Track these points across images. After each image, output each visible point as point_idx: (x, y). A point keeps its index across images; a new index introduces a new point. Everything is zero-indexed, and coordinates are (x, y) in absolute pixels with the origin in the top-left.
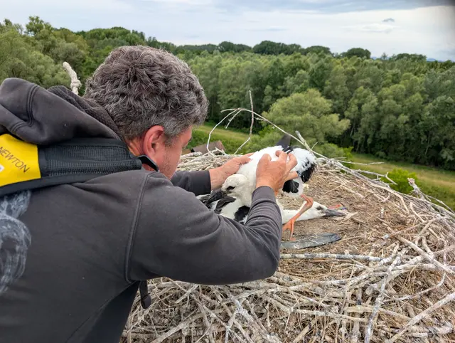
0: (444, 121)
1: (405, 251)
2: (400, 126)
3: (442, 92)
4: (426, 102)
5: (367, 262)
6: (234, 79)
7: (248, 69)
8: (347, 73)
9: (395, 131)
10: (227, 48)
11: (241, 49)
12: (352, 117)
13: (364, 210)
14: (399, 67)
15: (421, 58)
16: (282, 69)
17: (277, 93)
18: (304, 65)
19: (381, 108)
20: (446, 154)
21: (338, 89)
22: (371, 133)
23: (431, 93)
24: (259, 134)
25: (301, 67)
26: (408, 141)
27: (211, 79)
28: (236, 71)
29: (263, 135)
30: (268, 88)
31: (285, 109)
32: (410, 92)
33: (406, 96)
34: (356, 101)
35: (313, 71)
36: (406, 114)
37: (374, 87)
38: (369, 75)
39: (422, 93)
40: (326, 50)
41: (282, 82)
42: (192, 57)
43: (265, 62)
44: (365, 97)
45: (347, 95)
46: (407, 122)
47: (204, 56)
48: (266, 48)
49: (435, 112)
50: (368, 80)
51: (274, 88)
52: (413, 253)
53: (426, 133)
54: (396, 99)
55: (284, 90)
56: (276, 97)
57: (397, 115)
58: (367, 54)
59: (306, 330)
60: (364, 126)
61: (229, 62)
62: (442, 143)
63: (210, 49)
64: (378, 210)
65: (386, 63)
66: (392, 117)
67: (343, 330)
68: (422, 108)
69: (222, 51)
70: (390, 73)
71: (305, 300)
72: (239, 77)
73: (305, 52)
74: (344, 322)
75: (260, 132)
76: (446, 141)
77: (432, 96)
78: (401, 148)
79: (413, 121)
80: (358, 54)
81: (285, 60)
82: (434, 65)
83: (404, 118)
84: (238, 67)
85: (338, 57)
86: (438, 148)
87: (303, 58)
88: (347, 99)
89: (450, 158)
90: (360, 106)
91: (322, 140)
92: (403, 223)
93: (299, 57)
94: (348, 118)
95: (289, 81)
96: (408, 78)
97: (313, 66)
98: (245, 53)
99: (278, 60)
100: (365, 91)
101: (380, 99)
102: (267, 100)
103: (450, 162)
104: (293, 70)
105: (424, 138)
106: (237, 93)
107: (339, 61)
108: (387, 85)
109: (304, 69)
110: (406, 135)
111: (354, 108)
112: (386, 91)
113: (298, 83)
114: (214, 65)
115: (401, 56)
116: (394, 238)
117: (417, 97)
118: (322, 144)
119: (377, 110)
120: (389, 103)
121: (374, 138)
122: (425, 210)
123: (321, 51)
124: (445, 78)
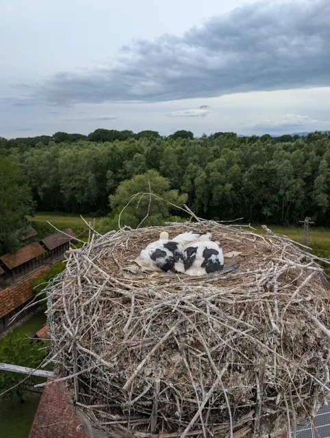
0: (260, 185)
1: (277, 264)
2: (228, 193)
3: (254, 162)
4: (243, 171)
5: (260, 273)
6: (74, 167)
7: (86, 157)
8: (177, 153)
9: (224, 197)
10: (62, 138)
11: (76, 138)
12: (188, 190)
13: (244, 248)
14: (218, 144)
15: (233, 135)
16: (119, 154)
17: (119, 176)
18: (139, 149)
19: (210, 180)
20: (266, 211)
21: (172, 167)
22: (205, 203)
23: (246, 163)
24: (109, 217)
25: (137, 151)
26: (235, 204)
27: (51, 169)
28: (75, 160)
29: (113, 217)
30: (109, 172)
31: (129, 191)
32: (230, 163)
33: (228, 168)
34: (188, 176)
35: (147, 154)
36: (230, 183)
37: (201, 163)
38: (195, 153)
39: (238, 163)
40: (156, 134)
41: (121, 165)
42: (27, 149)
43: (102, 148)
44: (195, 172)
45: (180, 171)
46: (232, 189)
47: (40, 148)
48: (100, 136)
49: (252, 178)
50: (196, 157)
51: (115, 172)
52: (281, 264)
53: (248, 196)
54: (220, 171)
55: (125, 173)
56: (119, 180)
57: (223, 185)
58: (190, 135)
59: (243, 313)
60: (199, 196)
61: (66, 152)
62: (261, 203)
63: (45, 140)
64: (253, 247)
65: (207, 141)
66: (220, 186)
67: (262, 307)
68: (241, 176)
69: (57, 142)
70: (211, 149)
71: (239, 296)
72: (79, 165)
73: (138, 136)
74: (262, 303)
75: (110, 214)
76: (264, 201)
77: (247, 165)
78: (231, 211)
79: (236, 188)
80: (183, 135)
81: (121, 146)
82: (243, 140)
83: (229, 186)
84: (77, 156)
85: (166, 139)
86: (259, 207)
87: (137, 142)
88: (180, 175)
89: (269, 214)
90: (192, 180)
91: (167, 214)
92: (269, 251)
93: (133, 142)
94: (185, 192)
95: (128, 164)
96: (226, 152)
97: (146, 149)
98: (81, 142)
99: (115, 146)
100: (195, 167)
101: (208, 172)
102: (110, 183)
103: (269, 217)
104: (130, 155)
105: (247, 200)
106: (80, 180)
107: (167, 143)
108: (211, 160)
109: (139, 152)
110: (233, 200)
111: (188, 183)
112: (211, 165)
113: (136, 166)
114: (51, 156)
115: (217, 135)
116: (268, 260)
117: (236, 167)
118: (168, 217)
119: (207, 182)
120: (215, 175)
121: (208, 206)
122: (278, 242)
123: (151, 135)
124: (253, 150)
